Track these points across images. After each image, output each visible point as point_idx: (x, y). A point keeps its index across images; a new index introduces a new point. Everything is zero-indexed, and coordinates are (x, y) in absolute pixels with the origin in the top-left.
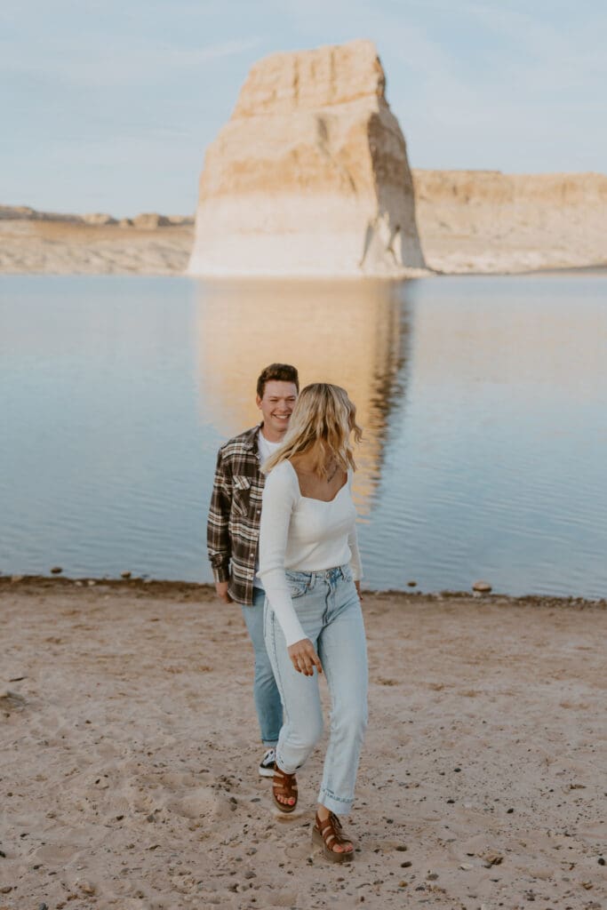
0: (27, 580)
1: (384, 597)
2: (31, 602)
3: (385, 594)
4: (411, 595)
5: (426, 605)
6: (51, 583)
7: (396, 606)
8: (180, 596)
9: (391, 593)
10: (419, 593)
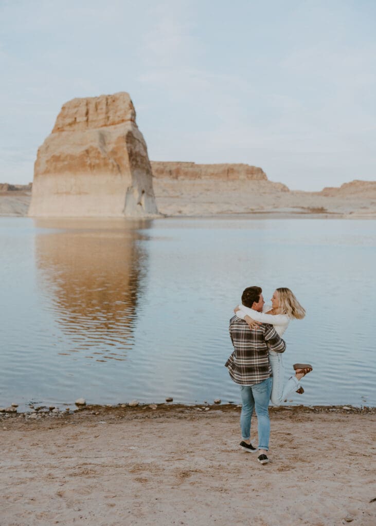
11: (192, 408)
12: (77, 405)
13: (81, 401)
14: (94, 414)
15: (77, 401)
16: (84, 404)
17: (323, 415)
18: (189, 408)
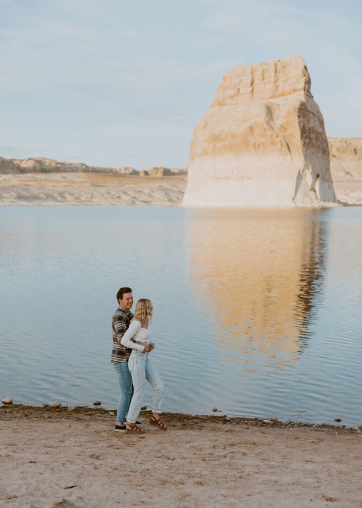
0: (78, 410)
1: (319, 429)
2: (80, 426)
3: (320, 426)
4: (338, 427)
5: (349, 437)
6: (94, 413)
7: (328, 436)
8: (179, 424)
9: (324, 426)
10: (344, 427)
11: (107, 412)
12: (4, 403)
13: (7, 400)
14: (5, 412)
15: (4, 400)
16: (11, 403)
17: (220, 425)
18: (103, 412)
